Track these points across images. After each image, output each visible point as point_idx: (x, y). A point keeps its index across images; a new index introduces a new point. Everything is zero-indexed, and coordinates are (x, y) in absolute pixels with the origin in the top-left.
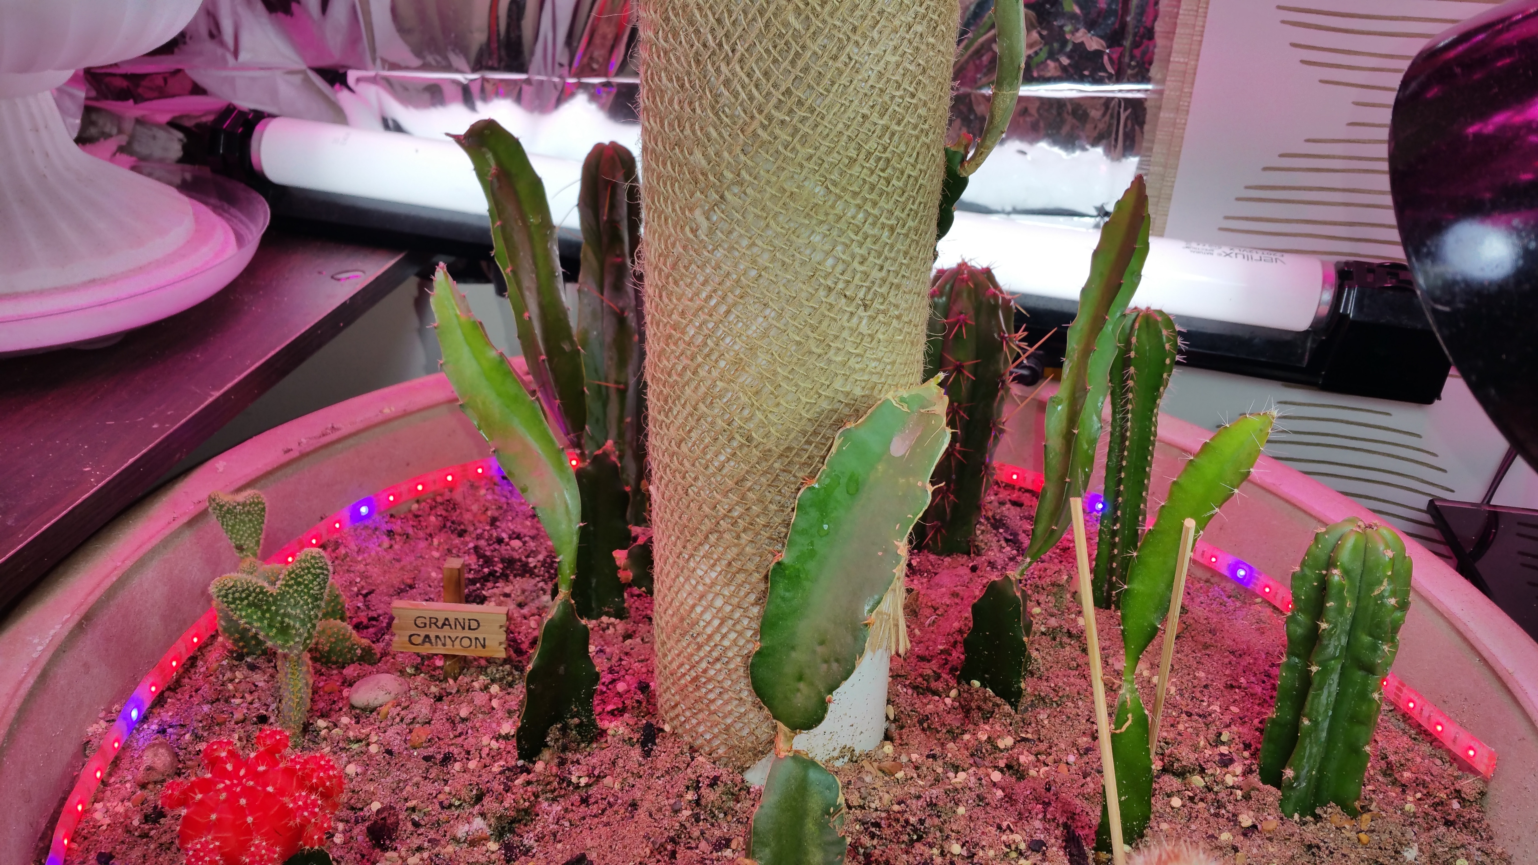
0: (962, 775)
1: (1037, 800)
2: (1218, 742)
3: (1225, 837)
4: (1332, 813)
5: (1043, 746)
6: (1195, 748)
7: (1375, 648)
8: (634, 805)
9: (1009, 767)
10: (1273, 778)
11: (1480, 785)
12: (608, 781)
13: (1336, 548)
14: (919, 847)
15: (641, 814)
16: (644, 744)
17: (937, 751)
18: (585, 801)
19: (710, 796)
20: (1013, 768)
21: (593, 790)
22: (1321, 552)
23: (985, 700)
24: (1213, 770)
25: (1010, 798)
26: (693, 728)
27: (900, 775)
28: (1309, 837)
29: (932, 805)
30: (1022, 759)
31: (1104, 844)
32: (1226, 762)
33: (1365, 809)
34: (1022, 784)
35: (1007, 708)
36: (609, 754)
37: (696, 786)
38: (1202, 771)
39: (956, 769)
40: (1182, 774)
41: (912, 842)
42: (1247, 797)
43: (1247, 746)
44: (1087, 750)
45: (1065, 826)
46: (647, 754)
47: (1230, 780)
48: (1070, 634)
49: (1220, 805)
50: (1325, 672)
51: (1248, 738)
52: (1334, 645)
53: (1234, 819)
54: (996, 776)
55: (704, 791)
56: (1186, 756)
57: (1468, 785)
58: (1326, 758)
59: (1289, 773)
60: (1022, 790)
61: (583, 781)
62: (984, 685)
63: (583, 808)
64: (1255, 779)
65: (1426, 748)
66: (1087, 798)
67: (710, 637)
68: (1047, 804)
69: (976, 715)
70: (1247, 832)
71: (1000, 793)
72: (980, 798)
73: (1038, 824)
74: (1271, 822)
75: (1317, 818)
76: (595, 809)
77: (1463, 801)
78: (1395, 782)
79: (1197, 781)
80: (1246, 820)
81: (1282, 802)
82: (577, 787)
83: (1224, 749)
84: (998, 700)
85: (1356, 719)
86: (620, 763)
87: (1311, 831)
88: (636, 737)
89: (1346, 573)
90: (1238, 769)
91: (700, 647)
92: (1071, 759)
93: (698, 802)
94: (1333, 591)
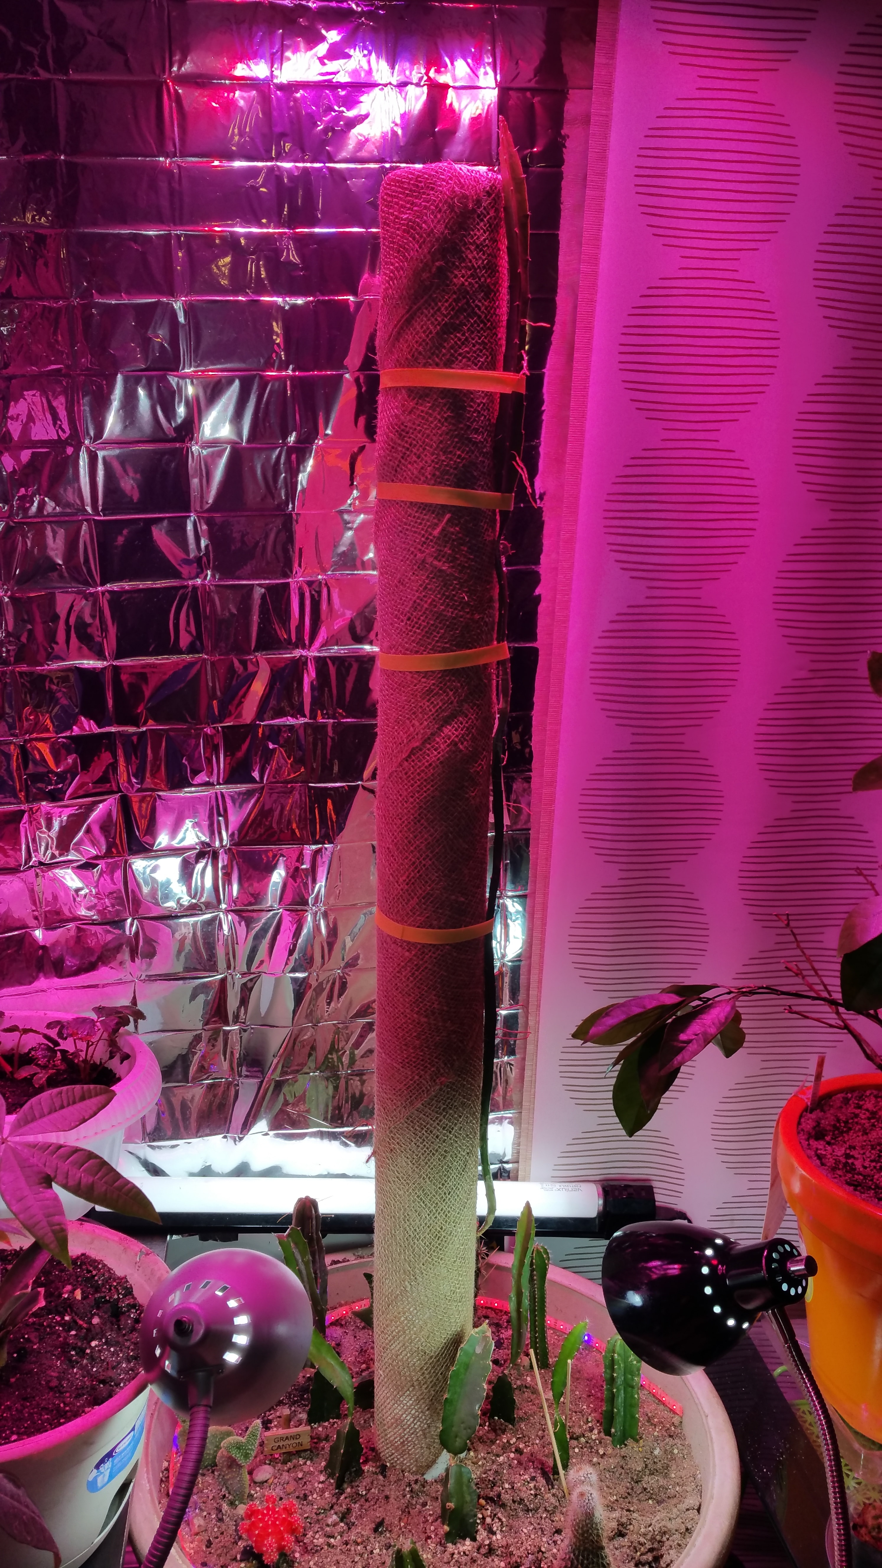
0: (502, 1458)
1: (530, 1461)
2: (588, 1422)
3: (595, 1460)
4: (630, 1442)
5: (527, 1439)
6: (580, 1427)
7: (633, 1379)
8: (387, 1497)
9: (516, 1450)
10: (608, 1433)
11: (679, 1419)
12: (373, 1490)
13: (614, 1346)
14: (496, 1488)
15: (392, 1500)
16: (382, 1474)
17: (490, 1450)
18: (367, 1500)
19: (416, 1487)
20: (519, 1451)
21: (368, 1496)
22: (610, 1347)
23: (502, 1424)
24: (587, 1434)
25: (520, 1463)
26: (402, 1462)
27: (480, 1463)
28: (623, 1454)
29: (496, 1472)
30: (521, 1446)
31: (556, 1472)
32: (591, 1430)
33: (641, 1438)
34: (523, 1456)
35: (510, 1426)
36: (368, 1480)
37: (410, 1485)
38: (584, 1436)
39: (498, 1456)
40: (577, 1439)
41: (492, 1487)
42: (600, 1442)
43: (598, 1421)
44: (543, 1437)
45: (542, 1469)
46: (385, 1477)
47: (594, 1437)
48: (526, 1387)
49: (592, 1448)
50: (618, 1390)
51: (598, 1418)
52: (620, 1381)
53: (597, 1452)
54: (512, 1455)
55: (413, 1486)
56: (577, 1431)
57: (676, 1420)
58: (624, 1422)
59: (613, 1430)
60: (524, 1458)
61: (364, 1493)
62: (499, 1418)
63: (367, 1504)
64: (602, 1435)
65: (662, 1407)
66: (547, 1456)
67: (409, 1425)
68: (533, 1462)
69: (499, 1432)
70: (602, 1456)
71: (516, 1462)
72: (510, 1465)
73: (532, 1470)
74: (610, 1450)
75: (626, 1445)
76: (372, 1503)
77: (675, 1427)
78: (652, 1424)
79: (583, 1440)
80: (601, 1452)
81: (613, 1442)
82: (362, 1495)
83: (590, 1424)
84: (507, 1424)
85: (632, 1406)
86: (375, 1482)
87: (624, 1451)
88: (378, 1471)
89: (619, 1355)
90: (596, 1431)
91: (405, 1430)
92: (537, 1442)
93: (411, 1491)
94: (616, 1362)
